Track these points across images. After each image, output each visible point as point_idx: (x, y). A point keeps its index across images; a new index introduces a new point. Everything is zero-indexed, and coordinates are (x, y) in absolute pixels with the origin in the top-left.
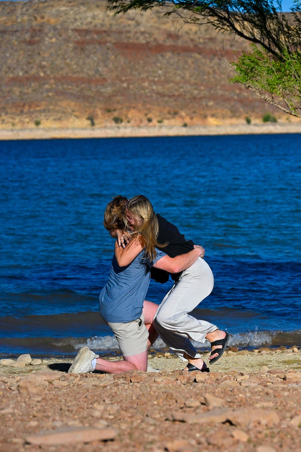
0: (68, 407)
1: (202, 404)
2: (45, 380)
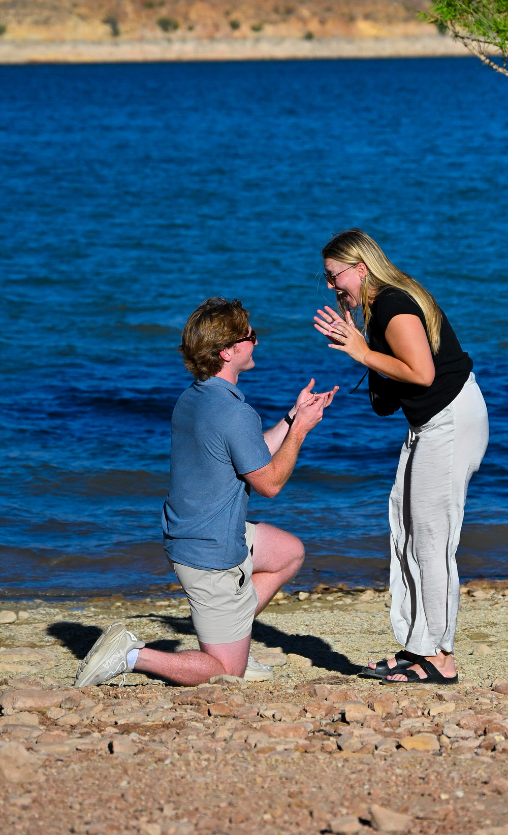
0: (87, 823)
1: (364, 822)
2: (31, 707)
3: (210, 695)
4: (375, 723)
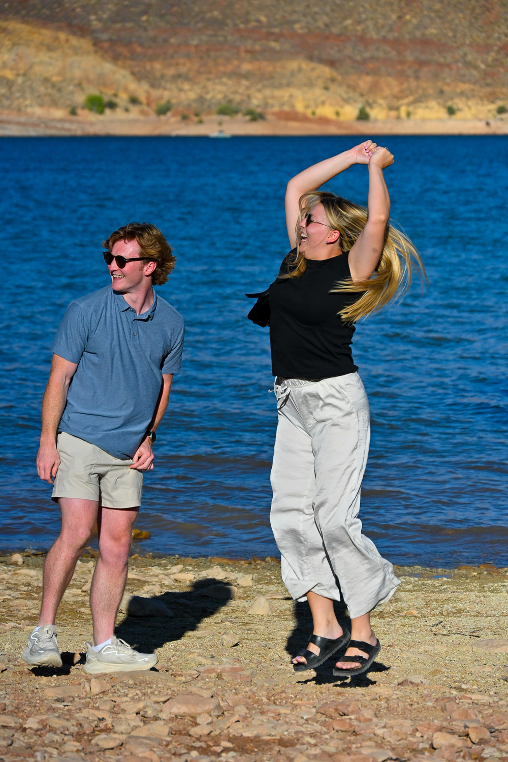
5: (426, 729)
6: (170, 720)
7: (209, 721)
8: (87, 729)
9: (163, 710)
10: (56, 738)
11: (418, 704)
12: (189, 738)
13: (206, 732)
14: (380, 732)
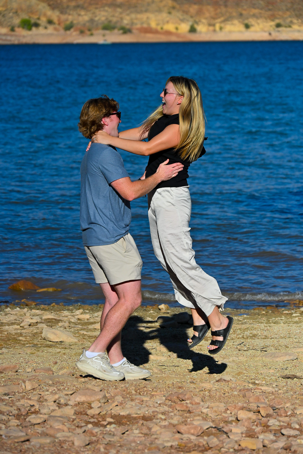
2: (84, 401)
3: (184, 396)
4: (247, 424)
5: (233, 409)
6: (75, 405)
7: (99, 406)
8: (23, 412)
9: (71, 400)
10: (4, 417)
11: (228, 393)
12: (86, 416)
13: (97, 412)
14: (205, 411)
